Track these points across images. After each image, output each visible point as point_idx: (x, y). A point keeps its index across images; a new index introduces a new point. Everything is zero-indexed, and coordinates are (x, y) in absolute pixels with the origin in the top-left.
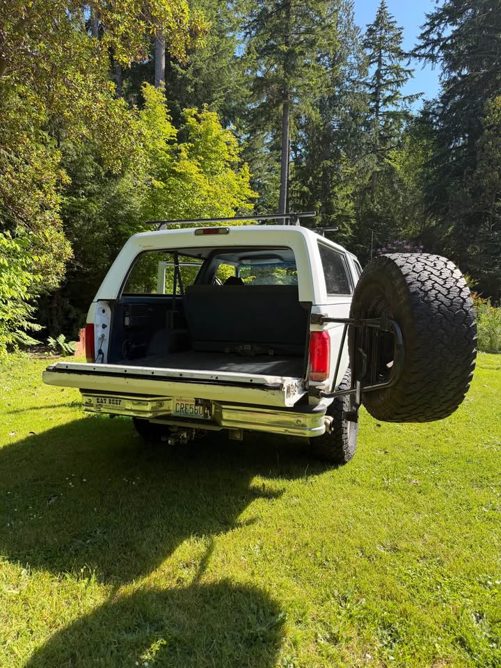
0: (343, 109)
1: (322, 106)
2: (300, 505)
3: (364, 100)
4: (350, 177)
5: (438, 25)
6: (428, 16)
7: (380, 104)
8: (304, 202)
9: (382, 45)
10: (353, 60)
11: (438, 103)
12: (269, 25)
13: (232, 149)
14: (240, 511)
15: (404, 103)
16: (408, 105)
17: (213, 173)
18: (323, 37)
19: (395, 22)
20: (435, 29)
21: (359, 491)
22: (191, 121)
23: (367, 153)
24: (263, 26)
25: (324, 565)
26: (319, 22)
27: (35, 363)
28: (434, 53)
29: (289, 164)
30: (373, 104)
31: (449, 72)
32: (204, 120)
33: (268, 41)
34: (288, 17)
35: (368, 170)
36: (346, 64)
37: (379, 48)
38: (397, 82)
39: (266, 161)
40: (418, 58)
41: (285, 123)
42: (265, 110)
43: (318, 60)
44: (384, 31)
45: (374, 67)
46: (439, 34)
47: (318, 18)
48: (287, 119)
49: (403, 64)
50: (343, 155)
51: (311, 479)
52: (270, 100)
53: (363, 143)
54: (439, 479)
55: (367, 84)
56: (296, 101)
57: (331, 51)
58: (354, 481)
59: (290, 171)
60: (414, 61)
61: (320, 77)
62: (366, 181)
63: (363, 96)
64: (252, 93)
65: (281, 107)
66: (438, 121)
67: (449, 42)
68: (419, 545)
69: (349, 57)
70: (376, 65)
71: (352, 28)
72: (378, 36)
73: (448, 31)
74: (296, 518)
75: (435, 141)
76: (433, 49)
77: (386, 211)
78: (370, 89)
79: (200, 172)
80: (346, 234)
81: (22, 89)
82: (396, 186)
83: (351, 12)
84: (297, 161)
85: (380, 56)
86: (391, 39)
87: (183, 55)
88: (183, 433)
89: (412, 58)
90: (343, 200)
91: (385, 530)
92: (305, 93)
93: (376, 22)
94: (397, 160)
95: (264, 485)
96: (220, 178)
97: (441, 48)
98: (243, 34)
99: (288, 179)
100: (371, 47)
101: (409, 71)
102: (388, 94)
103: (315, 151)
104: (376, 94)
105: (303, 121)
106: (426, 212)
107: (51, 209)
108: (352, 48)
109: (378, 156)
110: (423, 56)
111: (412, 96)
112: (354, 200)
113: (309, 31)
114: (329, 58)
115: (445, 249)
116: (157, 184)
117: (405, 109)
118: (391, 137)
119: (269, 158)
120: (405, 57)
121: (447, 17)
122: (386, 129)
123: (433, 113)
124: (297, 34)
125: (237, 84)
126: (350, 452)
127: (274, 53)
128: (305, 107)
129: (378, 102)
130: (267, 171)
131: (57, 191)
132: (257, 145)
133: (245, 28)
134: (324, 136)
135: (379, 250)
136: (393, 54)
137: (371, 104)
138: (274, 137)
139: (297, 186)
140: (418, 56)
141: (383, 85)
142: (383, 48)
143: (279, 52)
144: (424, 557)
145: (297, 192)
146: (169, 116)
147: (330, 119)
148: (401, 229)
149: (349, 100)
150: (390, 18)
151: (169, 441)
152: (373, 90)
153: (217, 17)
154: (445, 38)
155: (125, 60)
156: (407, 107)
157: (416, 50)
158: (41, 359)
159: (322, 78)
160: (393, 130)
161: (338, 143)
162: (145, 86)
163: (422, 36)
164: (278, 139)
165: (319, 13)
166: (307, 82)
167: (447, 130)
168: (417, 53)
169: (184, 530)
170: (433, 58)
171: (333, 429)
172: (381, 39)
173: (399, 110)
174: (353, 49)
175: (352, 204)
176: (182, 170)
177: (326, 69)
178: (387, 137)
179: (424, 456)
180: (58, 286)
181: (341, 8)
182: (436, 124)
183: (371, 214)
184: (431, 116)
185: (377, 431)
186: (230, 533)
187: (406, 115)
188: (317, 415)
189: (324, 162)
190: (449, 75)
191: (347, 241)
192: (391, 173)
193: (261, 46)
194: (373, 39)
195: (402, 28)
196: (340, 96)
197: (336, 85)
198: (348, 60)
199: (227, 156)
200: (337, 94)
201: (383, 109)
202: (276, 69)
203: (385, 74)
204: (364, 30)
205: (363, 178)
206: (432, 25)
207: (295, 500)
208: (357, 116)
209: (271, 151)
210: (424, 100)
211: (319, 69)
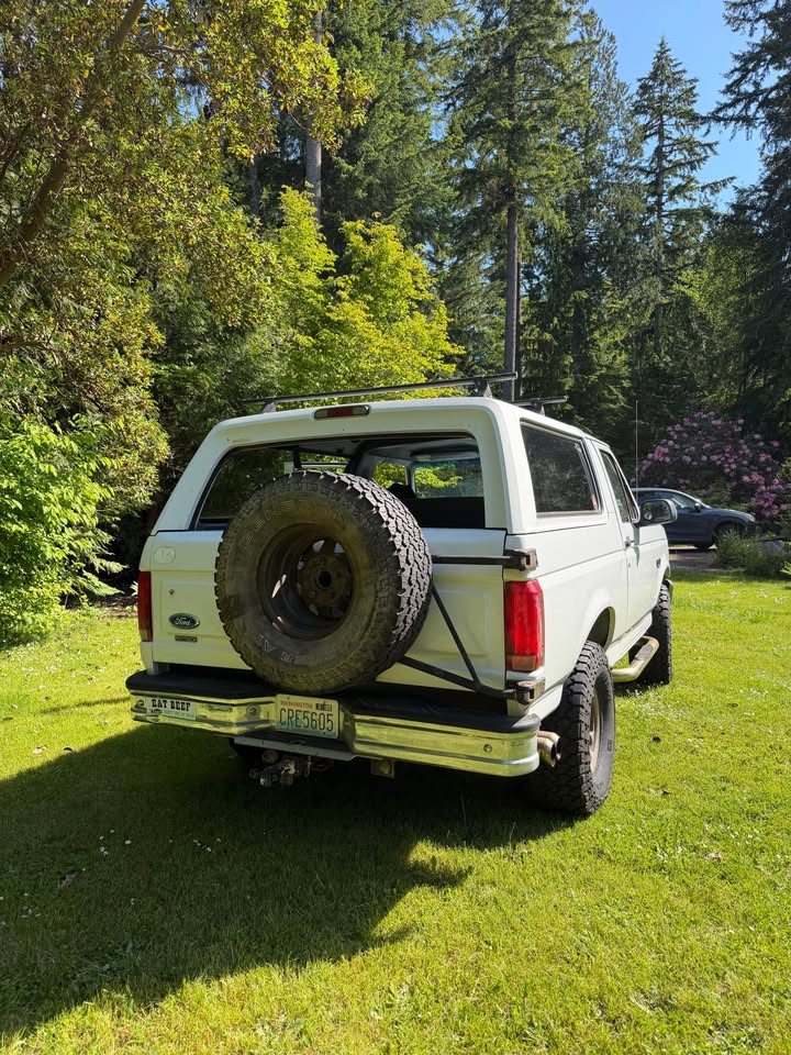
0: (605, 209)
1: (570, 208)
2: (496, 902)
3: (637, 194)
4: (620, 314)
5: (754, 70)
6: (736, 57)
7: (664, 199)
8: (545, 357)
9: (664, 108)
10: (618, 134)
11: (760, 190)
12: (482, 91)
13: (419, 280)
14: (384, 911)
15: (703, 195)
16: (710, 198)
17: (391, 320)
18: (569, 102)
19: (684, 71)
20: (749, 76)
21: (609, 873)
22: (356, 240)
23: (646, 276)
24: (473, 92)
25: (526, 1035)
26: (560, 80)
27: (108, 624)
28: (749, 114)
29: (518, 299)
30: (652, 200)
31: (776, 142)
32: (376, 237)
33: (480, 115)
34: (512, 76)
35: (648, 303)
36: (605, 142)
37: (659, 113)
38: (689, 163)
39: (484, 296)
40: (722, 123)
41: (512, 238)
42: (478, 219)
43: (561, 137)
44: (666, 86)
45: (653, 142)
46: (756, 84)
47: (560, 75)
48: (513, 229)
49: (698, 135)
50: (608, 281)
51: (522, 848)
52: (486, 203)
53: (638, 262)
54: (762, 850)
55: (642, 170)
56: (527, 202)
57: (581, 122)
58: (600, 853)
59: (521, 311)
60: (716, 127)
61: (565, 162)
62: (646, 320)
63: (636, 188)
64: (458, 193)
65: (504, 213)
66: (760, 219)
67: (773, 94)
68: (714, 995)
69: (612, 129)
70: (656, 138)
71: (614, 86)
72: (656, 95)
73: (771, 77)
74: (485, 928)
75: (757, 250)
76: (747, 107)
77: (679, 366)
78: (647, 177)
79: (369, 320)
80: (615, 404)
81: (94, 205)
82: (695, 325)
83: (612, 62)
84: (533, 294)
85: (662, 125)
86: (679, 98)
87: (332, 139)
88: (286, 764)
89: (712, 124)
90: (609, 351)
91: (649, 960)
92: (542, 190)
93: (652, 73)
94: (694, 285)
95: (434, 860)
96: (401, 326)
97: (761, 105)
98: (443, 106)
99: (518, 323)
100: (645, 113)
101: (710, 146)
102: (676, 182)
103: (561, 277)
104: (656, 184)
105: (541, 231)
106: (746, 366)
107: (136, 384)
108: (614, 116)
109: (664, 280)
110: (732, 119)
111: (715, 184)
112: (627, 350)
113: (545, 95)
114: (579, 134)
115: (781, 424)
116: (304, 340)
117: (706, 204)
118: (683, 249)
119: (487, 292)
120: (702, 124)
121: (769, 57)
122: (674, 237)
123: (753, 207)
124: (526, 100)
125: (434, 182)
126: (597, 795)
127: (491, 131)
128: (544, 211)
129: (660, 196)
130: (485, 312)
131: (145, 356)
132: (470, 273)
133: (446, 98)
134: (575, 254)
135: (669, 428)
136: (682, 120)
137: (650, 199)
138: (497, 259)
139: (534, 332)
140: (725, 120)
141: (668, 169)
142: (666, 112)
143: (499, 130)
144: (723, 1024)
145: (534, 341)
146: (321, 235)
147: (584, 226)
148: (706, 393)
149: (613, 195)
150: (676, 66)
151: (262, 780)
152: (652, 178)
153: (401, 83)
154: (766, 90)
155: (245, 152)
156: (708, 201)
157: (719, 110)
158: (120, 617)
159: (568, 165)
160: (687, 238)
161: (597, 263)
162: (284, 190)
163: (729, 89)
164: (502, 261)
165: (561, 67)
166: (544, 172)
167: (776, 233)
168: (721, 115)
169: (277, 950)
170: (748, 121)
171: (559, 756)
172: (662, 98)
173: (696, 206)
174: (617, 118)
175: (624, 357)
176: (341, 318)
177: (575, 150)
178: (678, 249)
179: (735, 802)
180: (150, 502)
181: (596, 56)
182: (758, 224)
183: (655, 371)
184: (749, 212)
185: (653, 751)
186: (358, 959)
187: (708, 213)
188: (520, 735)
189: (576, 293)
190: (776, 146)
191: (616, 415)
192: (686, 306)
193: (470, 123)
194: (648, 99)
195: (696, 80)
196: (599, 191)
197: (592, 174)
198: (610, 135)
199: (413, 293)
200: (593, 187)
201: (668, 207)
202: (493, 155)
203: (671, 152)
204: (634, 88)
205: (640, 315)
206: (745, 71)
207: (489, 891)
208: (627, 220)
209: (492, 281)
210: (736, 188)
211: (562, 152)
